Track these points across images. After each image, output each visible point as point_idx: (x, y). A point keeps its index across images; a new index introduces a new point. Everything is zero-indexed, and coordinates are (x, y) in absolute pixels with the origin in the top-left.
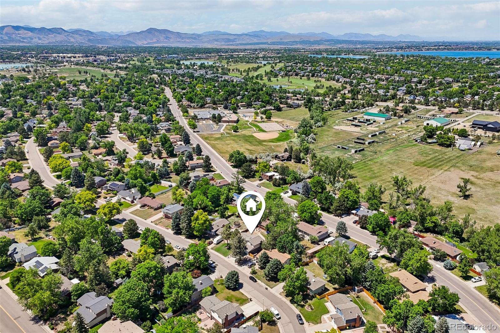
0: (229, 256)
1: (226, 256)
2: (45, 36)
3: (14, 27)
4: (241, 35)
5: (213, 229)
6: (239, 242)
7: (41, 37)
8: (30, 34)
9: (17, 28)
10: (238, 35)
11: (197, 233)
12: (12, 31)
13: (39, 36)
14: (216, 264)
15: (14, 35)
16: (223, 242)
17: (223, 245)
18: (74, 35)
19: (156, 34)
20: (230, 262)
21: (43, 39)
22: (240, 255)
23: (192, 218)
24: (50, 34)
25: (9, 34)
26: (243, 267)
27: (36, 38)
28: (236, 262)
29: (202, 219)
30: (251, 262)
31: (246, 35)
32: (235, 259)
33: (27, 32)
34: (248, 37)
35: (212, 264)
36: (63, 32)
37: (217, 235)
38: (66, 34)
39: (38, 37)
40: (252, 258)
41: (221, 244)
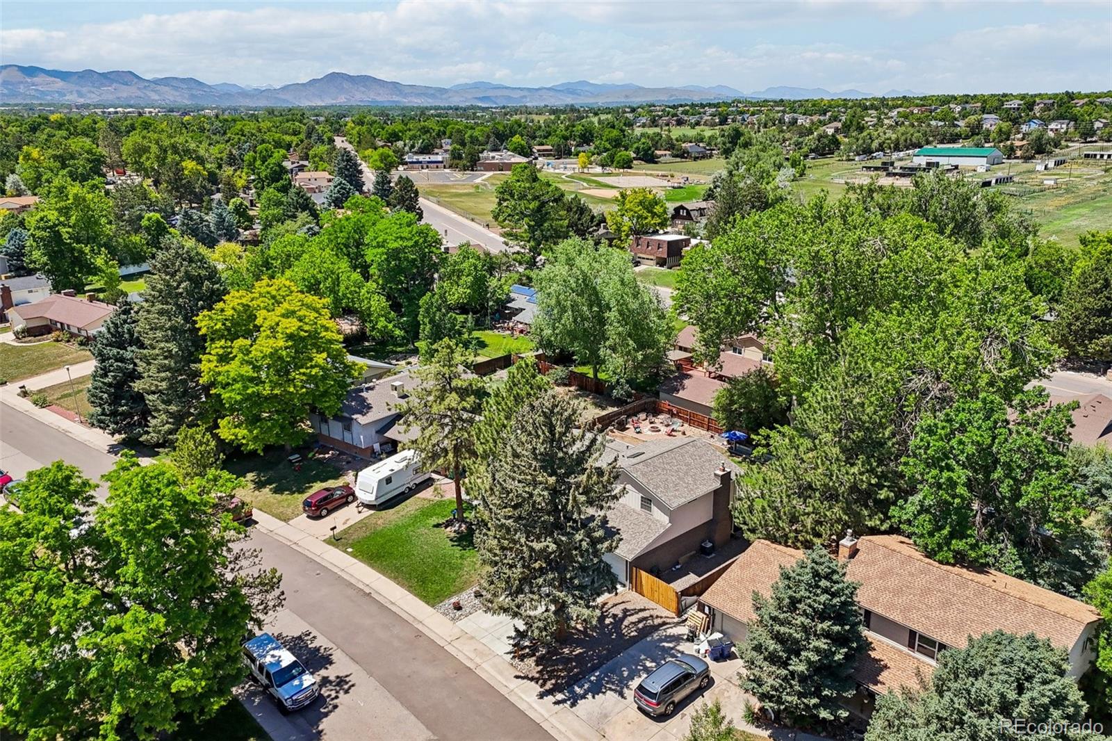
0: (466, 597)
1: (432, 598)
2: (93, 89)
3: (21, 69)
4: (537, 90)
5: (365, 407)
6: (549, 462)
7: (84, 90)
8: (59, 84)
9: (31, 71)
10: (529, 89)
11: (242, 432)
12: (19, 76)
13: (80, 88)
14: (331, 672)
15: (22, 87)
16: (427, 494)
17: (426, 513)
18: (159, 88)
19: (346, 85)
20: (464, 653)
21: (89, 95)
22: (563, 584)
23: (204, 322)
24: (103, 85)
25: (13, 84)
26: (588, 705)
27: (71, 93)
28: (518, 653)
29: (273, 329)
30: (660, 654)
31: (549, 89)
32: (506, 626)
33: (53, 79)
34: (551, 93)
35: (286, 675)
36: (136, 80)
37: (392, 447)
38: (142, 85)
39: (78, 92)
40: (665, 612)
41: (410, 507)
